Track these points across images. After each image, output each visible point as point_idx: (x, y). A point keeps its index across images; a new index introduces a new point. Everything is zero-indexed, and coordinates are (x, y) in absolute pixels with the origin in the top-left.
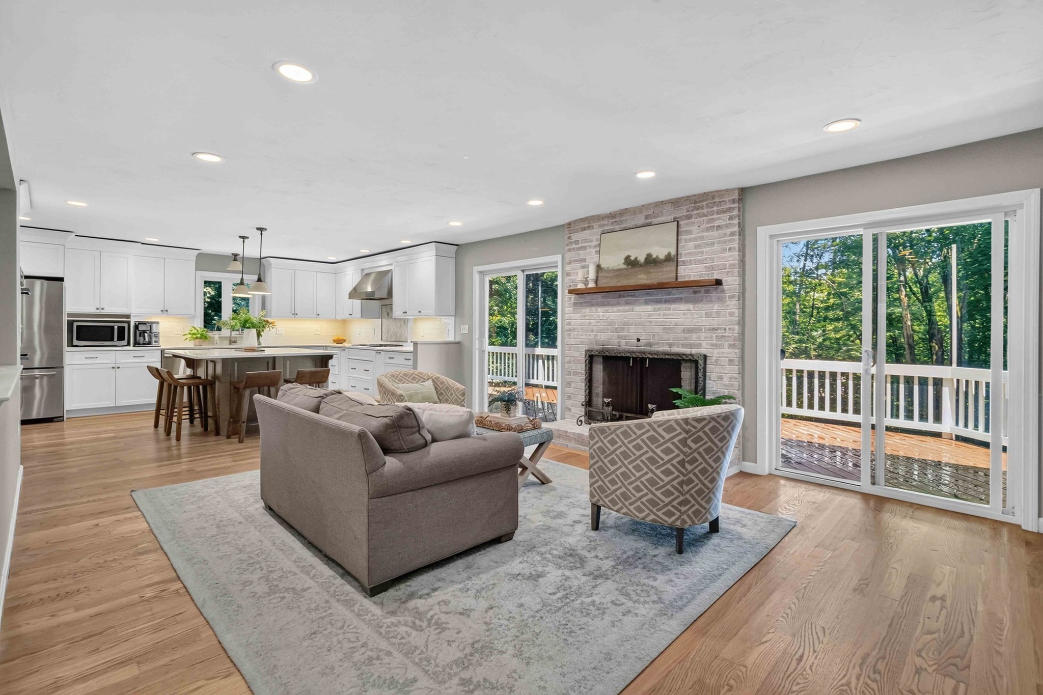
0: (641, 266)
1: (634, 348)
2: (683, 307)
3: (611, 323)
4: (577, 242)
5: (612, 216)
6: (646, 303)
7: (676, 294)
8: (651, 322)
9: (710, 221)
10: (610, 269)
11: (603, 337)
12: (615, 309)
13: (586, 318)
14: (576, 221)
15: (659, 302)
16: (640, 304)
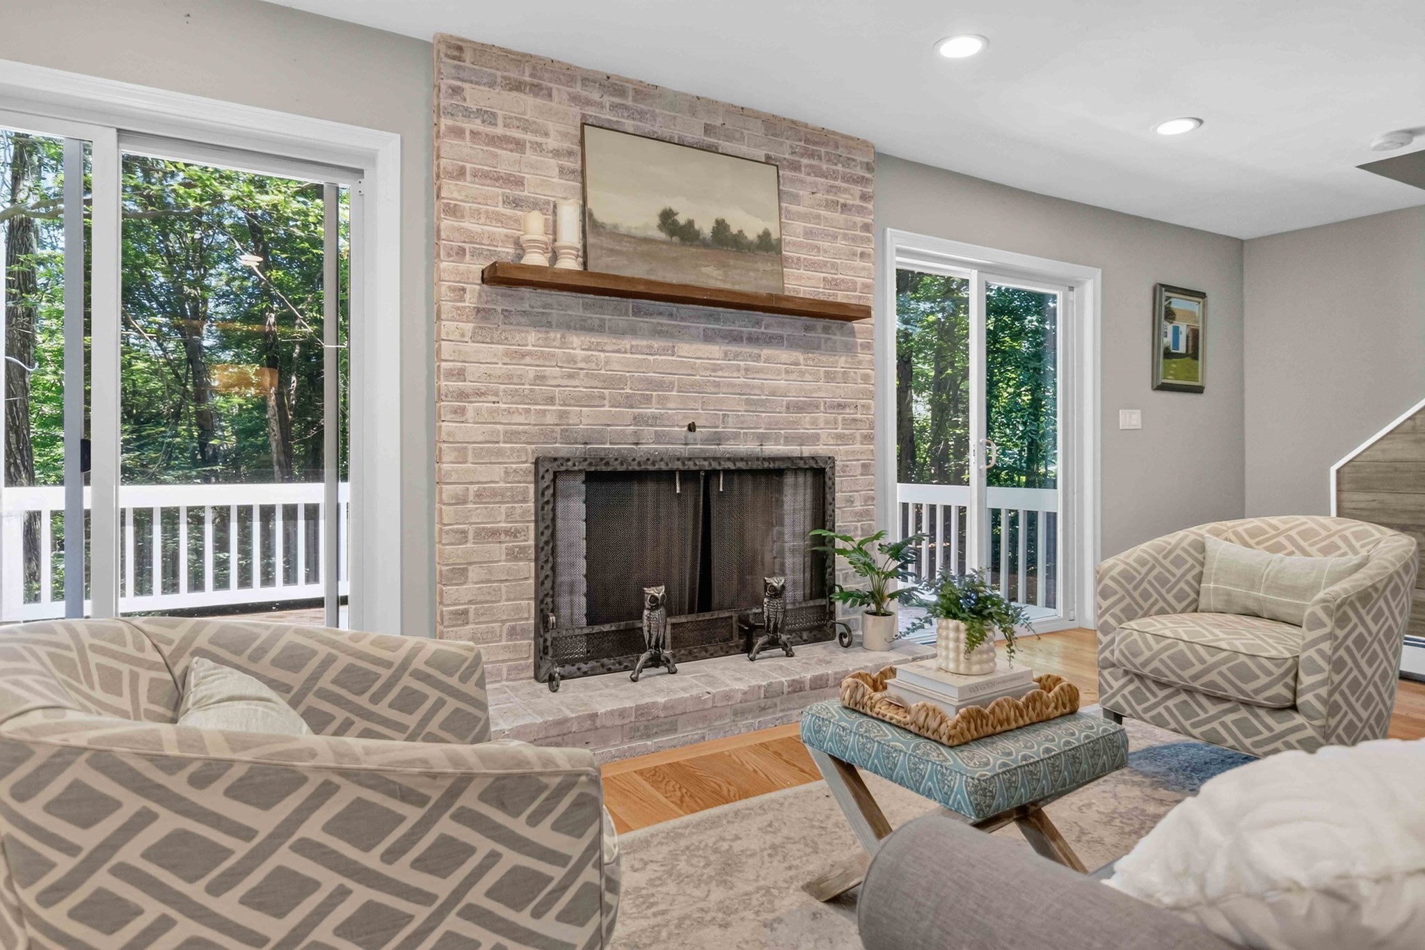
0: (704, 244)
1: (678, 449)
2: (785, 355)
3: (613, 382)
4: (489, 117)
5: (612, 85)
6: (708, 338)
7: (770, 324)
8: (717, 385)
9: (831, 188)
10: (622, 230)
11: (584, 419)
12: (627, 343)
13: (528, 360)
14: (482, 50)
15: (735, 338)
16: (693, 338)
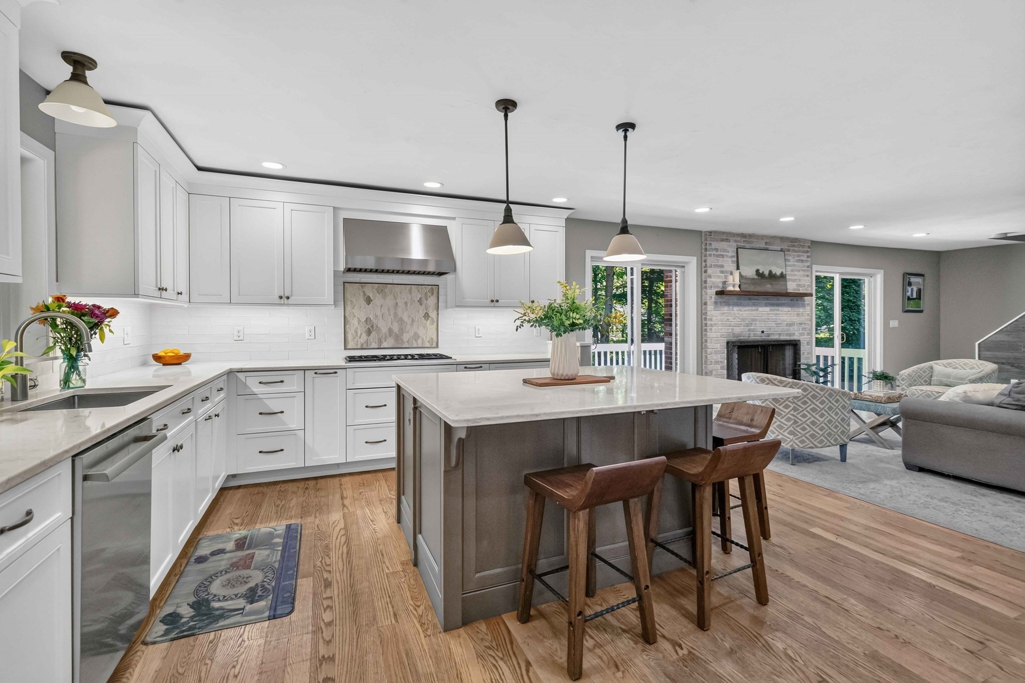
0: (767, 278)
1: (758, 338)
2: (786, 309)
3: (743, 320)
4: (717, 250)
5: (743, 236)
6: (766, 305)
7: (783, 300)
8: (768, 319)
9: (799, 256)
10: (748, 277)
11: (737, 330)
12: (746, 308)
13: (725, 315)
14: (715, 232)
15: (773, 305)
16: (761, 306)
